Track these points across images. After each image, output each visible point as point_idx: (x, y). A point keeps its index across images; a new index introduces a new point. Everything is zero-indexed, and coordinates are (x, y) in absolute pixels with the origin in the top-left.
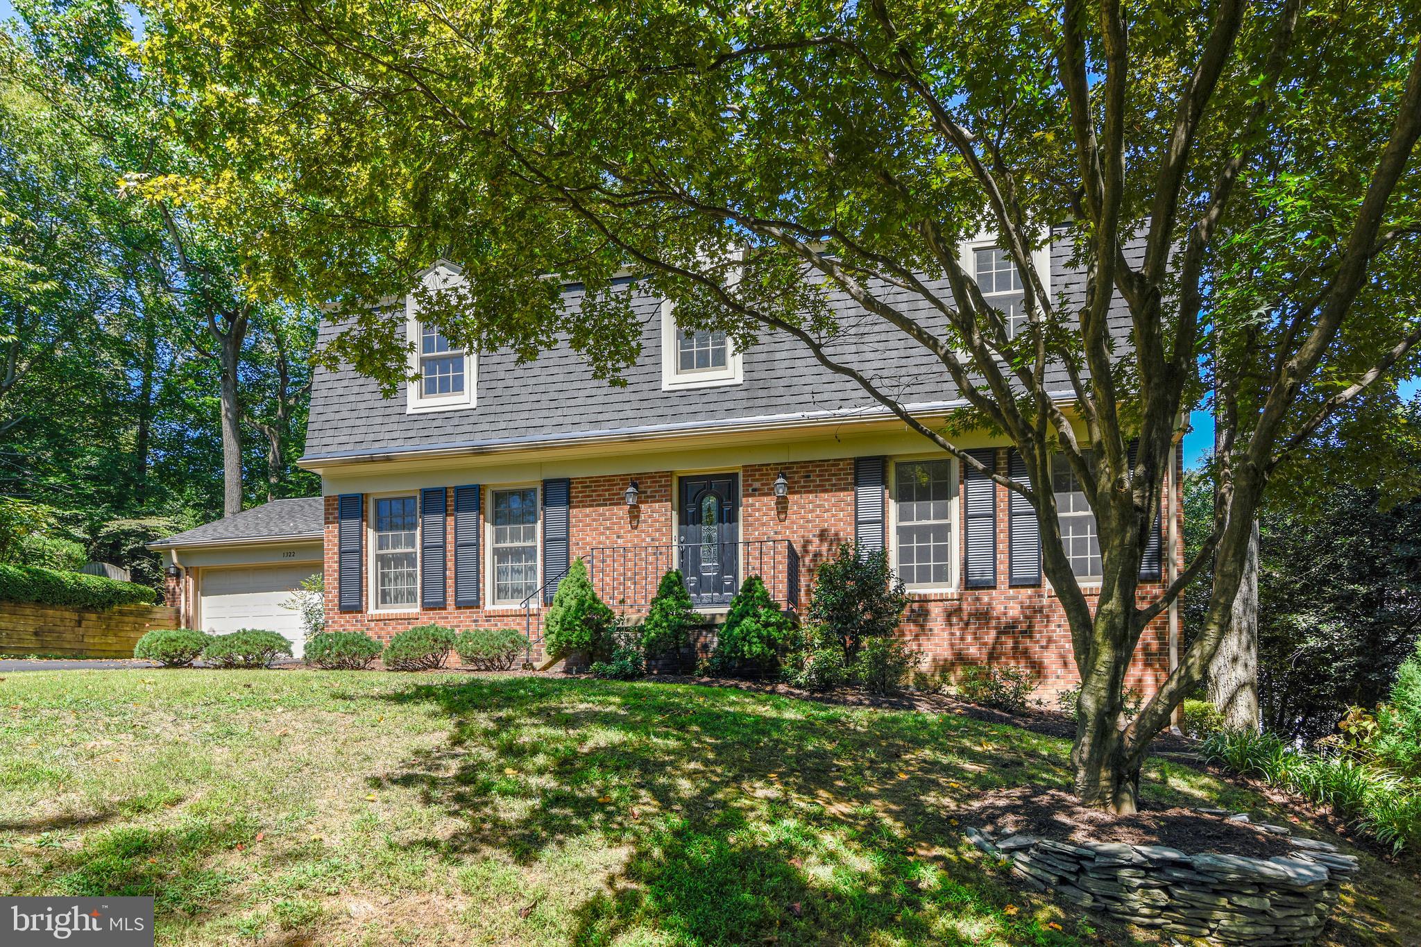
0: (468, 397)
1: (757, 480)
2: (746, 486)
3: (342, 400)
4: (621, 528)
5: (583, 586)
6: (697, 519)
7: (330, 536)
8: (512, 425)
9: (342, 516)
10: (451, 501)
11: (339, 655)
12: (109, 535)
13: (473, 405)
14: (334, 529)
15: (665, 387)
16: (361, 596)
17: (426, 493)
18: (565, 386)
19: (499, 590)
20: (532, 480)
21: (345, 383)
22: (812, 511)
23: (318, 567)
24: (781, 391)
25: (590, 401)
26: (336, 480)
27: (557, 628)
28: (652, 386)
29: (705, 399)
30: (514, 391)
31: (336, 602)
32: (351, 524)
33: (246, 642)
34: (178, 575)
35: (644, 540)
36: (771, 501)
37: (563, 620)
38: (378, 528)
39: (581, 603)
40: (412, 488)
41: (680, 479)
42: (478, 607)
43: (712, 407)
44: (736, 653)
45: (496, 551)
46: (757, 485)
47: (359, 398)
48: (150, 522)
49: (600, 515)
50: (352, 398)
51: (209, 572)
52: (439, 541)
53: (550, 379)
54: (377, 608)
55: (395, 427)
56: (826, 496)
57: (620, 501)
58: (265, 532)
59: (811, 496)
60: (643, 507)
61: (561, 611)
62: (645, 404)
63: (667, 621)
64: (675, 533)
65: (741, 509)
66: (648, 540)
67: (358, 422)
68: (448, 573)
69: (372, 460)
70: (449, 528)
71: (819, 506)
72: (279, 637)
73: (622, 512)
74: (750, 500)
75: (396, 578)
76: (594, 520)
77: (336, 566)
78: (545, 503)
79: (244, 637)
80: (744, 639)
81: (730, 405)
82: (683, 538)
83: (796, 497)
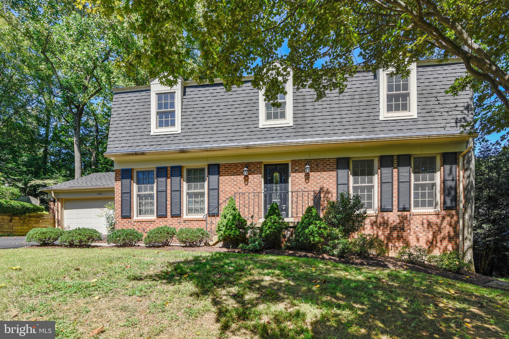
0: (177, 129)
1: (297, 166)
2: (292, 168)
3: (123, 128)
4: (241, 185)
5: (234, 209)
6: (271, 182)
7: (117, 186)
8: (196, 140)
9: (123, 178)
10: (169, 172)
11: (124, 240)
12: (32, 186)
13: (179, 131)
14: (119, 183)
15: (261, 126)
16: (131, 211)
17: (158, 169)
18: (218, 125)
19: (189, 210)
20: (203, 164)
21: (124, 122)
22: (319, 179)
23: (112, 199)
24: (309, 129)
25: (229, 131)
26: (120, 162)
27: (224, 229)
28: (255, 126)
29: (277, 132)
30: (197, 126)
31: (120, 214)
32: (126, 181)
33: (80, 234)
34: (54, 201)
35: (250, 190)
36: (303, 175)
37: (227, 225)
38: (138, 183)
39: (234, 217)
40: (152, 167)
41: (265, 165)
42: (180, 217)
43: (280, 135)
44: (306, 241)
45: (188, 194)
46: (297, 168)
47: (130, 128)
48: (47, 181)
49: (232, 179)
50: (127, 128)
51: (67, 200)
52: (164, 189)
53: (212, 122)
54: (137, 217)
55: (146, 140)
56: (325, 173)
57: (240, 174)
58: (90, 185)
59: (319, 173)
60: (250, 176)
61: (226, 221)
62: (253, 133)
63: (274, 226)
64: (263, 187)
65: (290, 178)
66: (252, 190)
67: (130, 138)
68: (168, 202)
69: (136, 154)
70: (168, 184)
71: (322, 177)
72: (95, 232)
73: (241, 178)
74: (294, 174)
75: (145, 204)
76: (229, 181)
77: (120, 199)
78: (209, 174)
79: (79, 231)
80: (311, 235)
81: (288, 134)
82: (265, 189)
83: (313, 173)
